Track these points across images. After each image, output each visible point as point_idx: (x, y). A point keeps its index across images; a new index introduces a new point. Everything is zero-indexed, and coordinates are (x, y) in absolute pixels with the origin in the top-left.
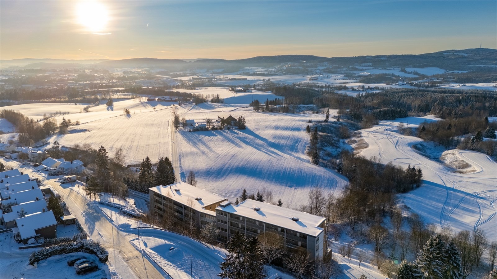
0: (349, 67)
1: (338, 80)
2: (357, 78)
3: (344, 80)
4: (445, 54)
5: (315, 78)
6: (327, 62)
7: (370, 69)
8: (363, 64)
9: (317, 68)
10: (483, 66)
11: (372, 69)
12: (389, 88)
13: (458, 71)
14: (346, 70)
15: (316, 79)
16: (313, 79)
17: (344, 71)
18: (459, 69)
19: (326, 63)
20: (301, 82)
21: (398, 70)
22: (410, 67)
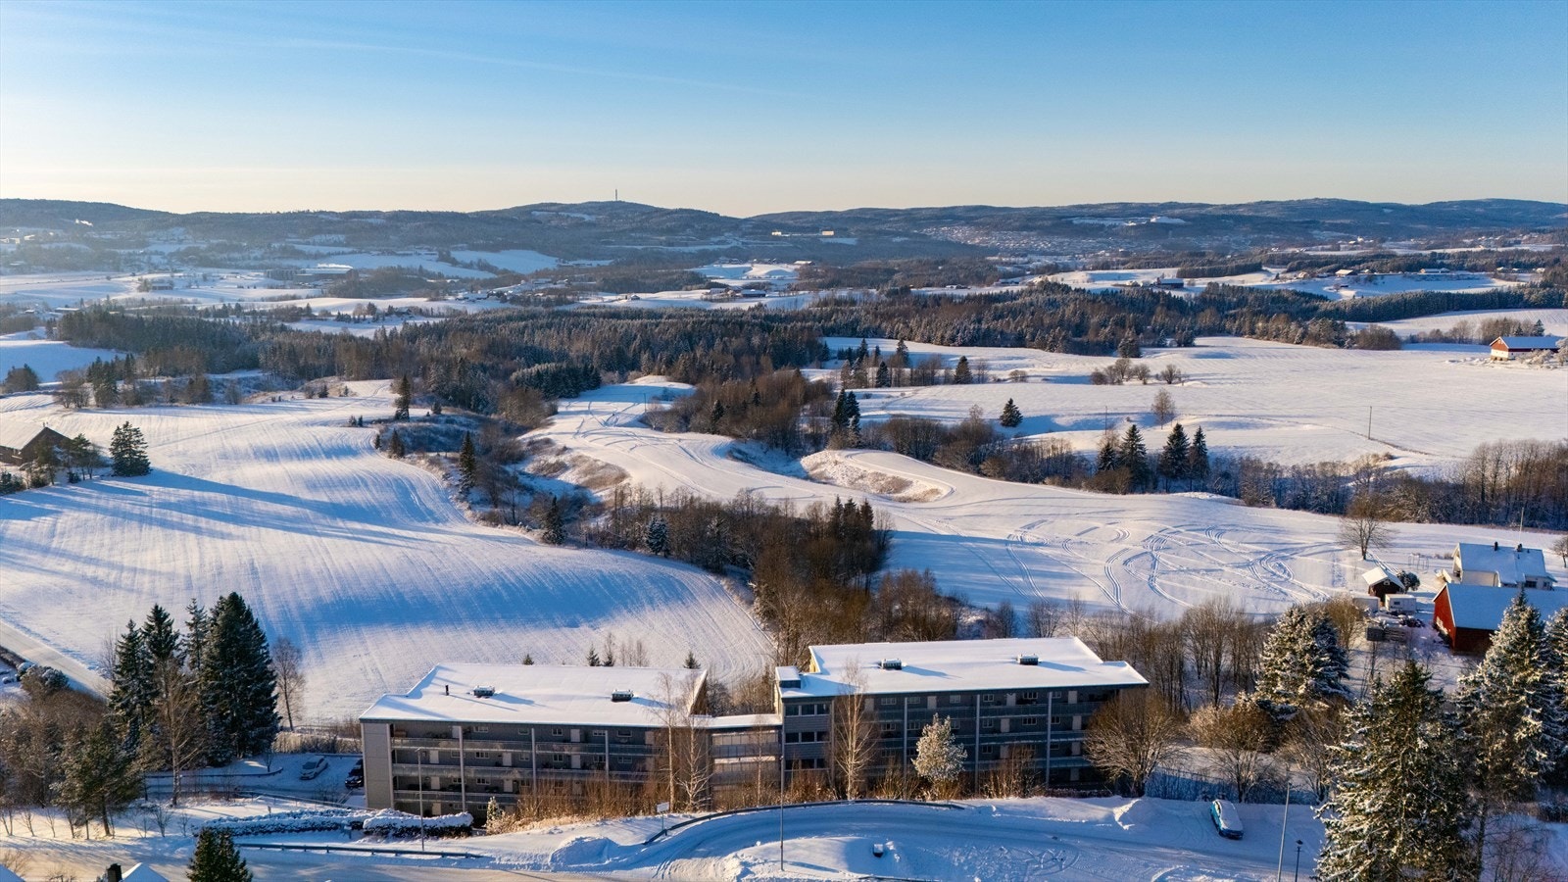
0: (269, 246)
1: (252, 289)
2: (316, 283)
3: (272, 288)
4: (538, 213)
5: (162, 281)
6: (182, 229)
7: (343, 253)
8: (317, 238)
9: (152, 248)
10: (639, 248)
11: (350, 253)
12: (442, 311)
13: (589, 262)
14: (263, 258)
15: (168, 287)
16: (154, 288)
17: (256, 259)
18: (588, 256)
19: (178, 231)
20: (112, 298)
21: (429, 257)
22: (462, 249)
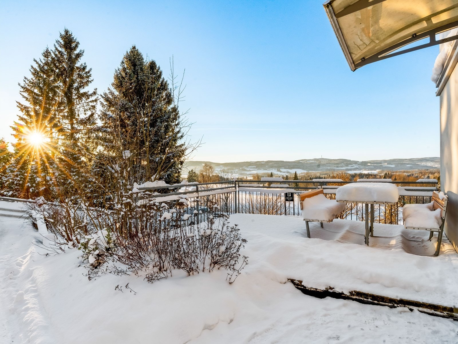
0: (239, 169)
4: (301, 161)
6: (222, 166)
8: (250, 167)
11: (257, 170)
14: (238, 171)
17: (236, 171)
21: (276, 170)
22: (283, 169)
